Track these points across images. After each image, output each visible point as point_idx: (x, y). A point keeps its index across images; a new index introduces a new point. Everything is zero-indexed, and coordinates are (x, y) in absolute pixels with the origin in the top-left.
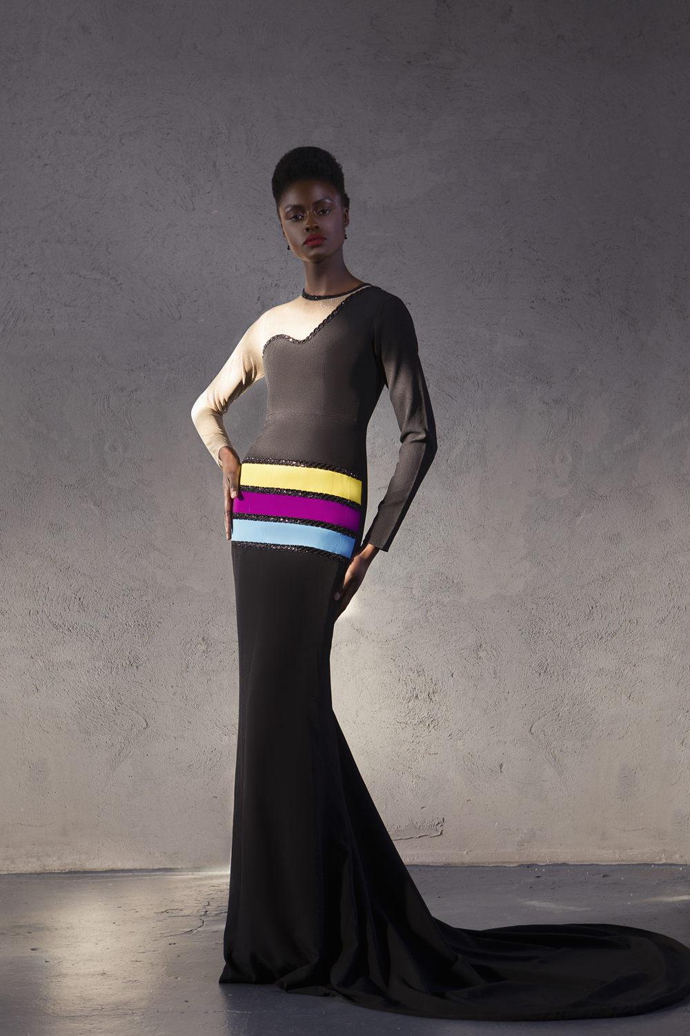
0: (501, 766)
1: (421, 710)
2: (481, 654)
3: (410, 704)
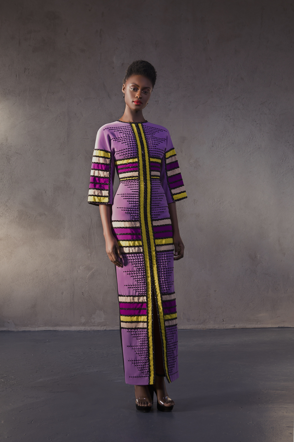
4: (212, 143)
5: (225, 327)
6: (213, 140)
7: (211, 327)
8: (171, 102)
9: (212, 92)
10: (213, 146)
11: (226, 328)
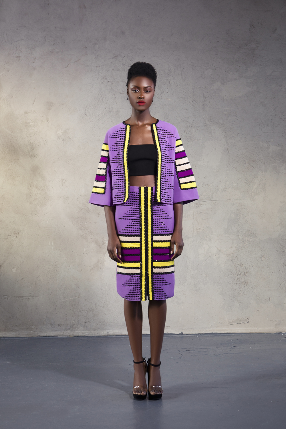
0: (270, 298)
1: (242, 278)
2: (263, 259)
3: (238, 277)
4: (85, 110)
5: (96, 334)
6: (86, 107)
7: (80, 334)
8: (35, 59)
9: (86, 48)
10: (86, 115)
11: (98, 335)
